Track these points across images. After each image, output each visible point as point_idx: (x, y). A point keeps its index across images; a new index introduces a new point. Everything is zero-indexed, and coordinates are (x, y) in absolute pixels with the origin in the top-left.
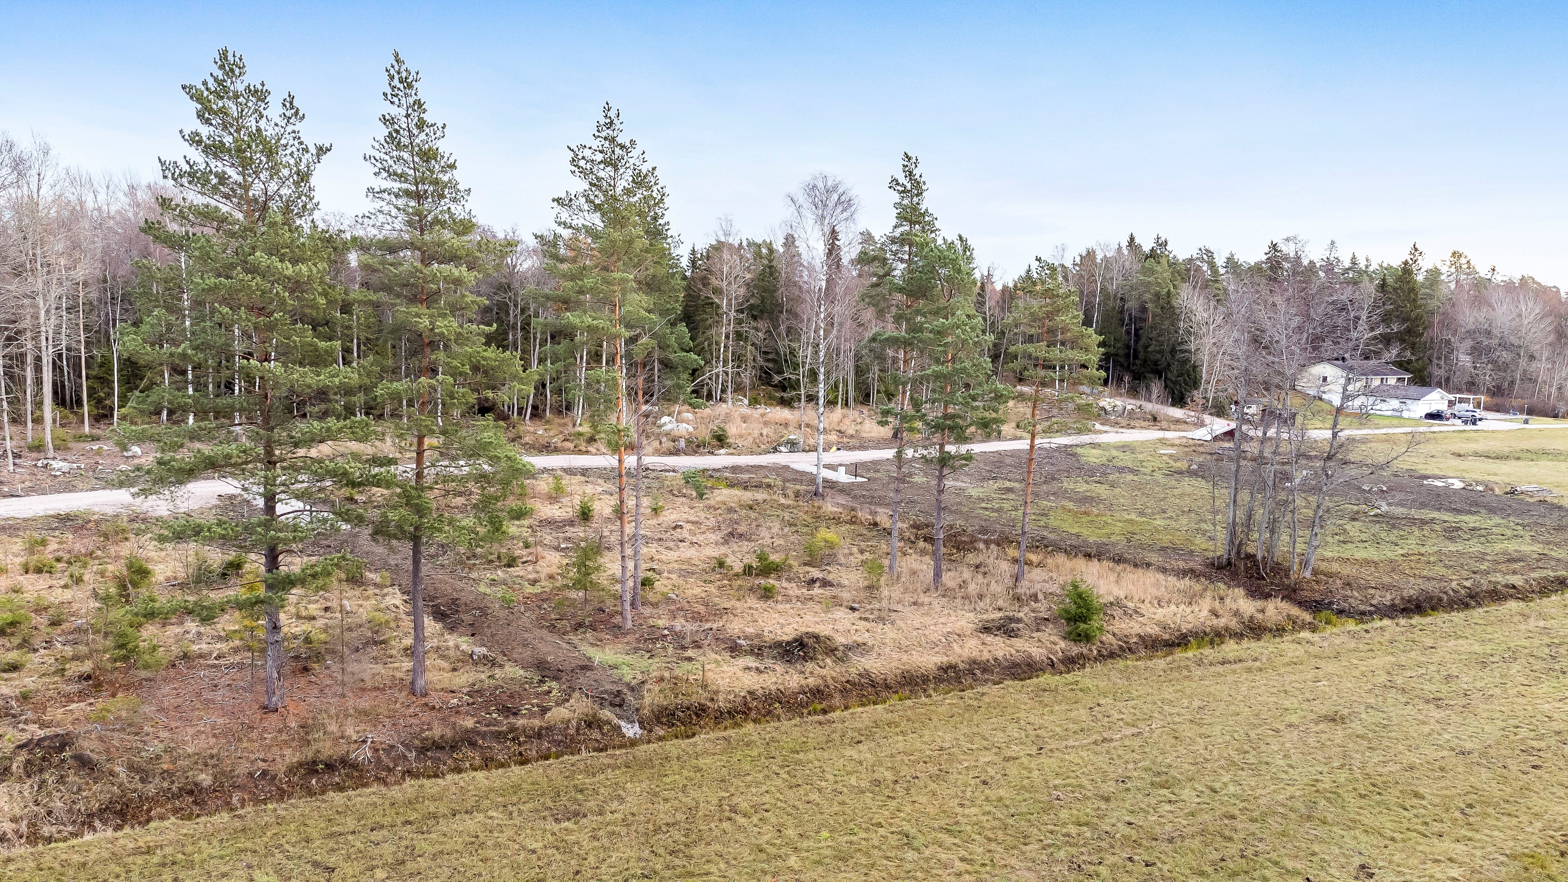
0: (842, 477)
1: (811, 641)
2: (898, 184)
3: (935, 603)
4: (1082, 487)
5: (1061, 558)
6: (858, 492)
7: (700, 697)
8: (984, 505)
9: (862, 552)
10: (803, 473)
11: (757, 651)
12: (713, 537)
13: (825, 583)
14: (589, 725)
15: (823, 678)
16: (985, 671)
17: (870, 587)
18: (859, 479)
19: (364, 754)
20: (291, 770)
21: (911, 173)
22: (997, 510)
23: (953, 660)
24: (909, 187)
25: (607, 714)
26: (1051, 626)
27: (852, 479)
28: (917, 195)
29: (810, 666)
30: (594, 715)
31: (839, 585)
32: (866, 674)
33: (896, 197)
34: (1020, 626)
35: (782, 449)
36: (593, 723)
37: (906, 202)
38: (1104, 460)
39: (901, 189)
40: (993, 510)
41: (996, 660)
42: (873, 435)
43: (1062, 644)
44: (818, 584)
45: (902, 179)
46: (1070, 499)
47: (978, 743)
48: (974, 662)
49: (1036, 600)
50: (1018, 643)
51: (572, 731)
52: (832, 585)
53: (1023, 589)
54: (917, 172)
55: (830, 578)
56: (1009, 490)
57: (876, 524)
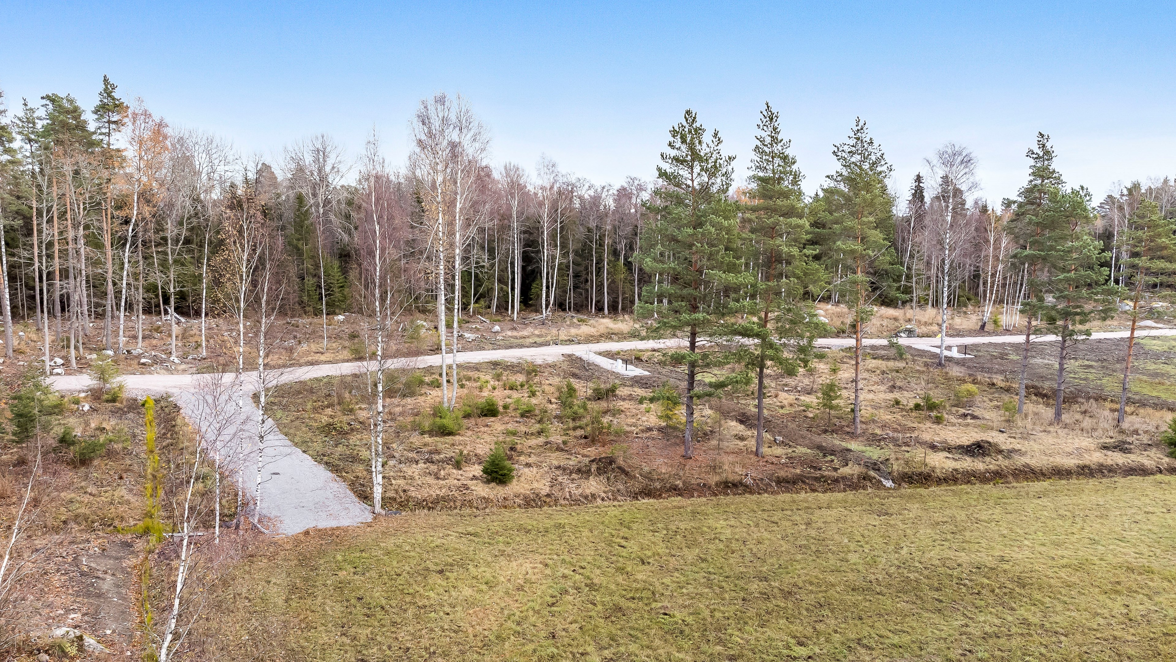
0: (955, 353)
1: (986, 445)
2: (1033, 153)
3: (1059, 431)
4: (1151, 367)
5: (1150, 411)
6: (970, 364)
7: (925, 470)
8: (1072, 375)
9: (991, 400)
10: (924, 351)
11: (949, 449)
12: (883, 388)
13: (974, 417)
14: (864, 479)
15: (999, 466)
16: (1110, 471)
17: (1008, 421)
18: (967, 356)
19: (749, 481)
20: (717, 485)
21: (1044, 146)
22: (1084, 379)
23: (1087, 463)
24: (1041, 154)
25: (872, 473)
26: (1154, 449)
27: (963, 356)
28: (1048, 160)
29: (988, 459)
30: (866, 473)
31: (984, 418)
32: (1027, 466)
33: (1032, 162)
34: (1132, 446)
35: (902, 334)
36: (866, 478)
37: (1039, 165)
38: (1166, 348)
39: (1035, 156)
40: (1081, 379)
41: (1117, 465)
42: (964, 327)
43: (1167, 460)
44: (969, 417)
45: (1036, 150)
46: (1143, 374)
47: (1122, 504)
48: (1102, 465)
49: (1138, 434)
50: (1132, 457)
51: (855, 480)
52: (979, 418)
53: (1125, 425)
54: (1048, 145)
55: (975, 414)
56: (1091, 367)
57: (993, 384)
